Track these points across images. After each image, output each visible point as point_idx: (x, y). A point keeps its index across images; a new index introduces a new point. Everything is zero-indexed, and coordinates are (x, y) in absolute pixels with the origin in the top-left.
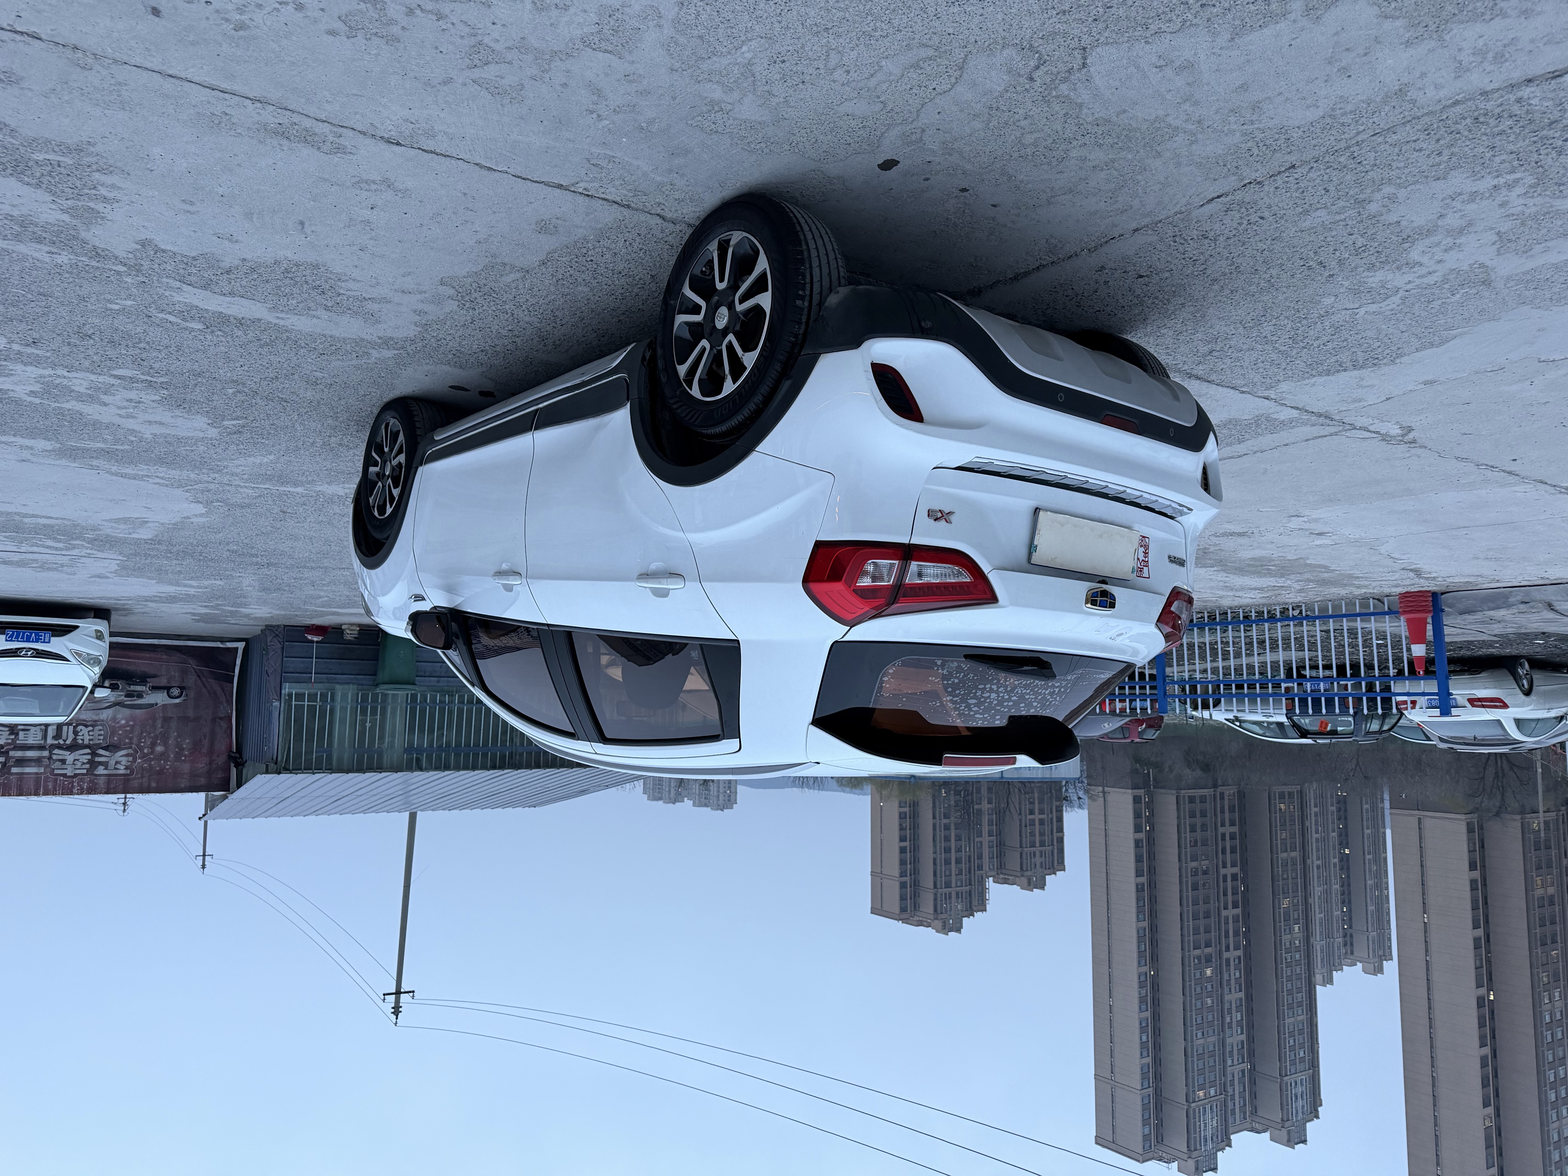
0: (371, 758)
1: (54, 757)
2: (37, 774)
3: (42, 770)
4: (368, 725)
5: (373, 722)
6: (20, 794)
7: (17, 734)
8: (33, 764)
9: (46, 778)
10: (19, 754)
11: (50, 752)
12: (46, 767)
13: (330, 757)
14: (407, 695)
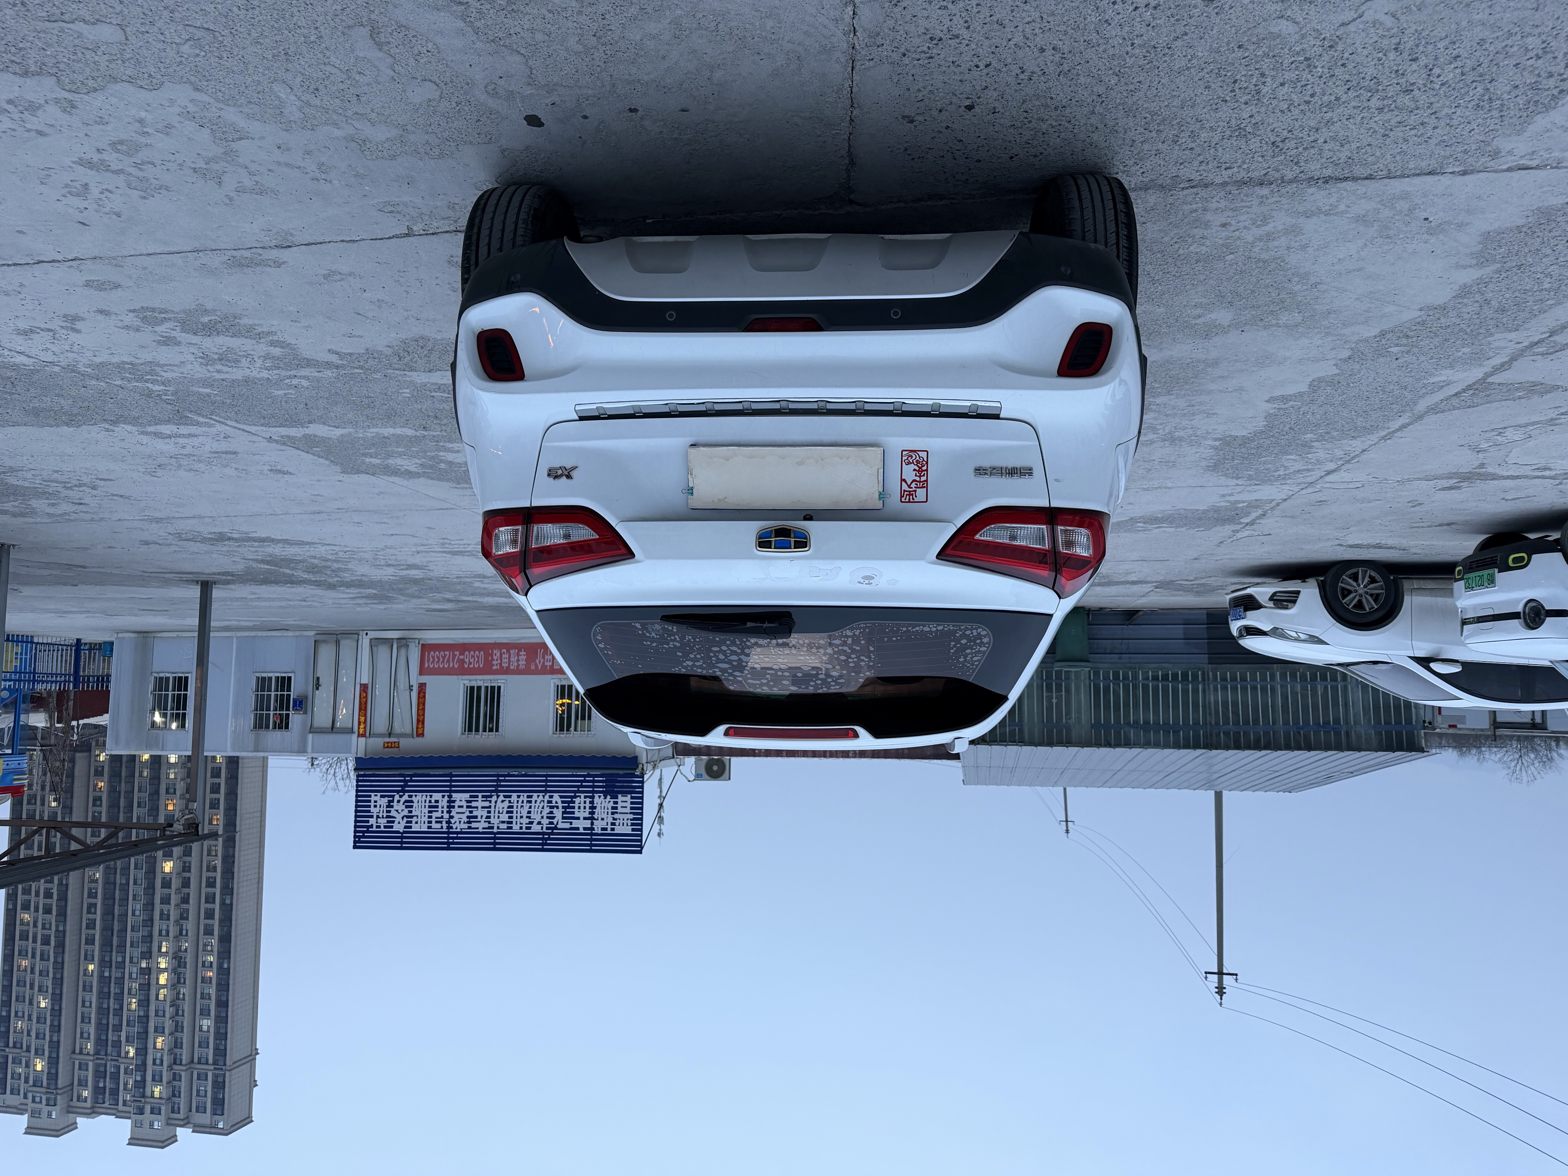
0: (1059, 733)
4: (1054, 701)
5: (1059, 698)
13: (1021, 731)
14: (1090, 672)
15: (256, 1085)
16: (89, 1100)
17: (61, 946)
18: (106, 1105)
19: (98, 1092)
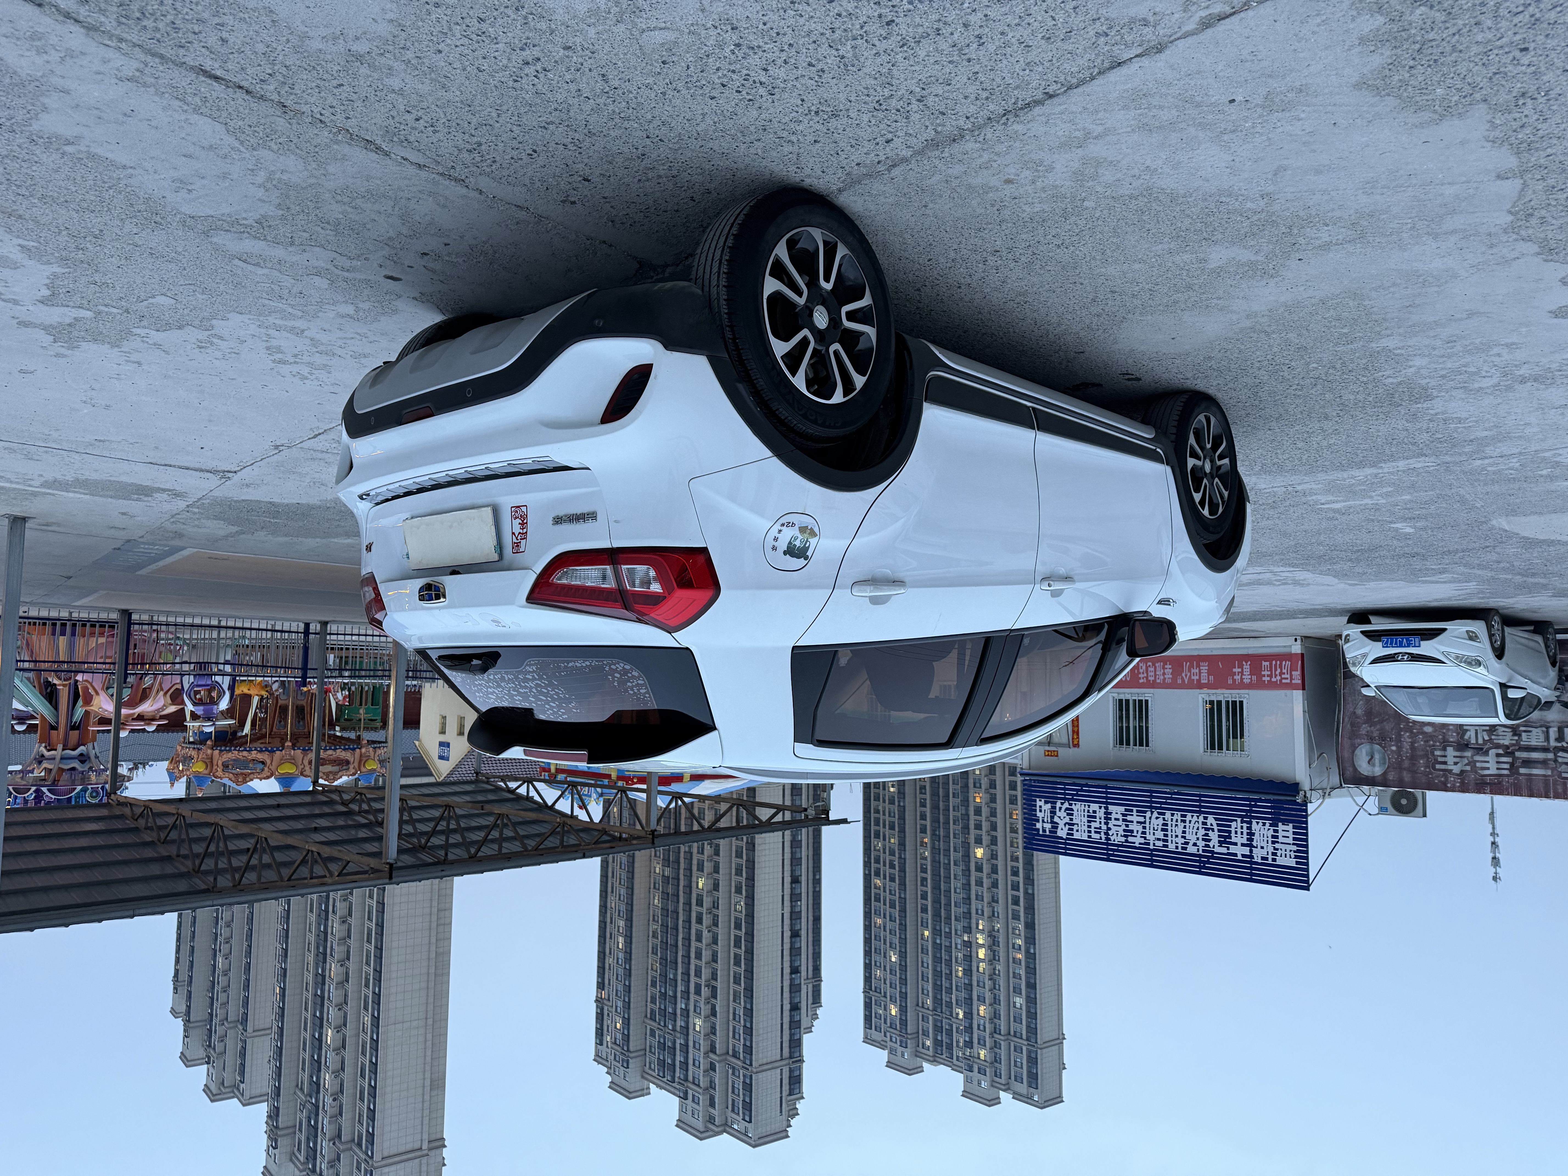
1: (1560, 760)
2: (1544, 776)
3: (1549, 772)
6: (1531, 795)
7: (1520, 735)
8: (1540, 766)
9: (1555, 783)
10: (1524, 755)
11: (1555, 755)
12: (1553, 769)
15: (1065, 1068)
16: (931, 1049)
17: (903, 910)
18: (944, 1056)
19: (937, 1043)
